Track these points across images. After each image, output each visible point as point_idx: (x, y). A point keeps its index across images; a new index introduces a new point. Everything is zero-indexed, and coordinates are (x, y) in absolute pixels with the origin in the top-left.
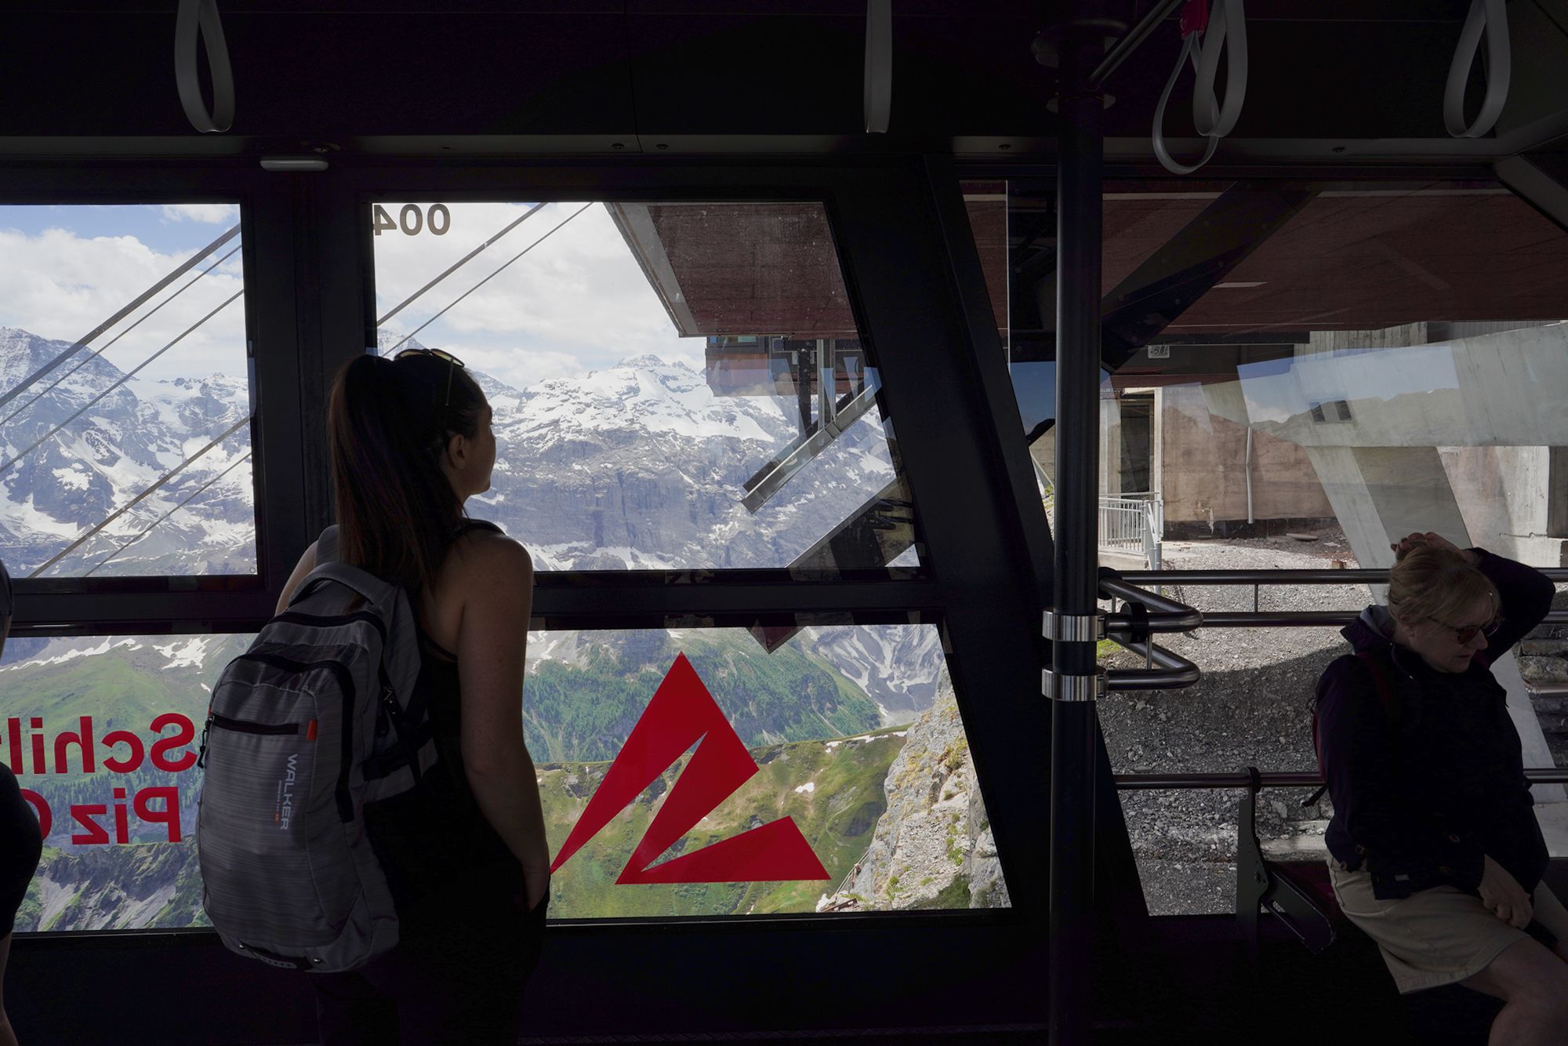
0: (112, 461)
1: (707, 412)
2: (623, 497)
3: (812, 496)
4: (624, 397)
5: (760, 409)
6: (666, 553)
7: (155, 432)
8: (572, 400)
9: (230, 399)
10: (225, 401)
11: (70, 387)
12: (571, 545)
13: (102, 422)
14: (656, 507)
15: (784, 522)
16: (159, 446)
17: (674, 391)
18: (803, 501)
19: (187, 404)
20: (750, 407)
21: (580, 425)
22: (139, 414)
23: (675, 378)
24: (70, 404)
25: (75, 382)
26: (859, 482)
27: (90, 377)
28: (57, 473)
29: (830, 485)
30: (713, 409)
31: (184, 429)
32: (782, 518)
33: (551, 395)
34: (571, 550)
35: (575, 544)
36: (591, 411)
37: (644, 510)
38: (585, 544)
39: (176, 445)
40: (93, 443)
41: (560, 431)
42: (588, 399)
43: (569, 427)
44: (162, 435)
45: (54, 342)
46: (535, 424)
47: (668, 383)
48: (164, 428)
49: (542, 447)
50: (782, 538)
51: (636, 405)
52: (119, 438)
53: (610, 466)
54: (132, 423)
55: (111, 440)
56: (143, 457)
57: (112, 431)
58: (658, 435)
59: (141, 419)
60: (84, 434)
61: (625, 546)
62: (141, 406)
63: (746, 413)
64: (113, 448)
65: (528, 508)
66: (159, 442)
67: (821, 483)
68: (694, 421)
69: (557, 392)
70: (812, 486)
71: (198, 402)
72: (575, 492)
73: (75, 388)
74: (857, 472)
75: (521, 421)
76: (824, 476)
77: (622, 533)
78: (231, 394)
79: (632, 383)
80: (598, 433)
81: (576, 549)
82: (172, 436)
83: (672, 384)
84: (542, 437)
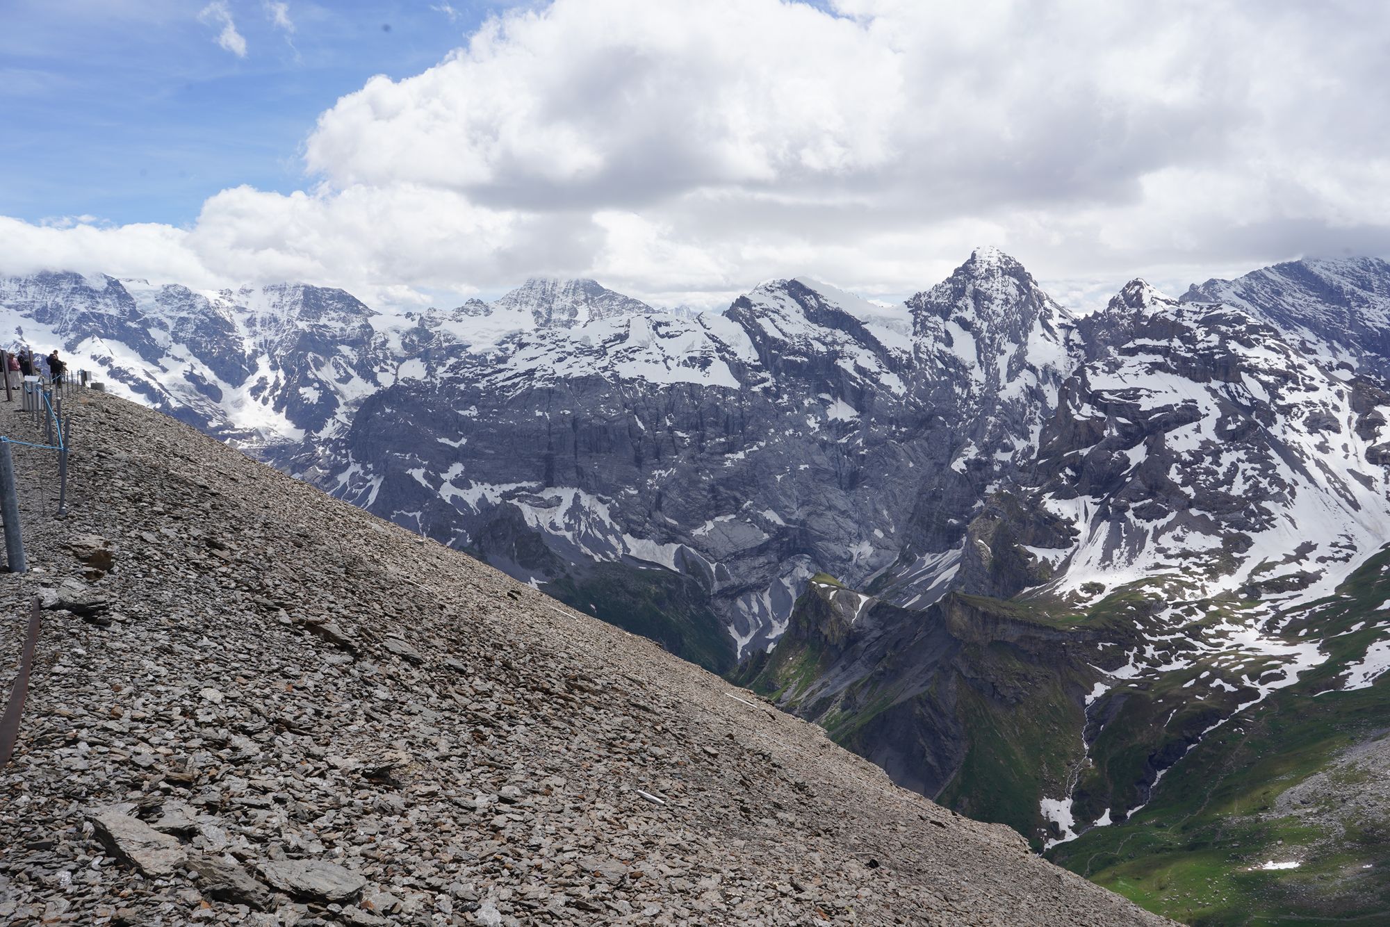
0: (346, 379)
1: (685, 357)
2: (576, 442)
3: (762, 444)
4: (607, 345)
5: (736, 355)
6: (606, 495)
7: (381, 356)
8: (558, 350)
9: (437, 329)
10: (433, 330)
11: (328, 323)
12: (519, 485)
13: (345, 349)
14: (605, 452)
15: (728, 469)
16: (381, 367)
17: (662, 337)
18: (755, 448)
19: (408, 333)
20: (728, 352)
21: (554, 373)
22: (372, 342)
23: (667, 324)
24: (325, 336)
25: (333, 319)
26: (817, 430)
27: (343, 314)
28: (301, 390)
29: (787, 433)
30: (691, 354)
31: (403, 353)
32: (728, 464)
33: (541, 345)
34: (518, 489)
35: (525, 484)
36: (571, 359)
37: (594, 454)
38: (533, 485)
39: (393, 367)
40: (337, 366)
41: (532, 380)
42: (570, 348)
43: (543, 376)
44: (386, 357)
45: (322, 289)
46: (510, 374)
47: (659, 329)
48: (388, 353)
49: (511, 395)
50: (723, 485)
51: (618, 352)
52: (355, 362)
53: (568, 412)
54: (366, 350)
55: (350, 364)
56: (369, 376)
57: (351, 356)
58: (627, 382)
59: (373, 346)
60: (332, 359)
61: (572, 487)
62: (376, 335)
63: (723, 358)
64: (350, 370)
65: (487, 451)
66: (382, 364)
67: (776, 431)
68: (668, 368)
69: (548, 341)
70: (767, 433)
71: (416, 331)
72: (529, 437)
73: (332, 324)
74: (819, 419)
75: (500, 371)
76: (783, 423)
77: (572, 474)
78: (438, 324)
79: (622, 331)
80: (569, 381)
81: (523, 489)
82: (394, 359)
83: (662, 330)
84: (515, 385)
